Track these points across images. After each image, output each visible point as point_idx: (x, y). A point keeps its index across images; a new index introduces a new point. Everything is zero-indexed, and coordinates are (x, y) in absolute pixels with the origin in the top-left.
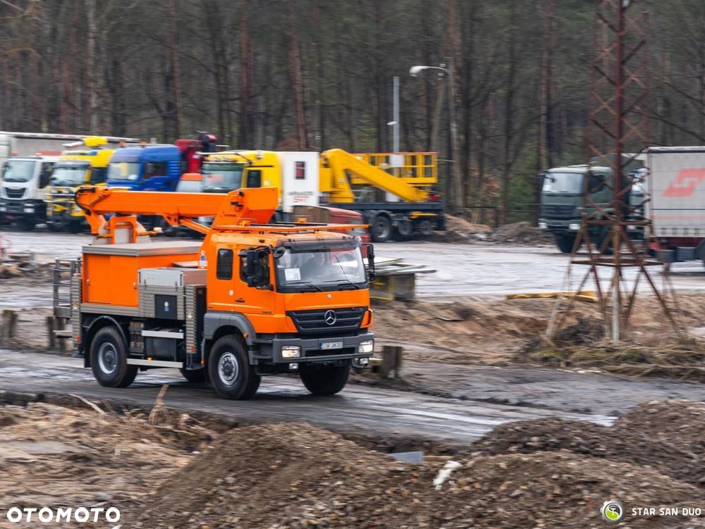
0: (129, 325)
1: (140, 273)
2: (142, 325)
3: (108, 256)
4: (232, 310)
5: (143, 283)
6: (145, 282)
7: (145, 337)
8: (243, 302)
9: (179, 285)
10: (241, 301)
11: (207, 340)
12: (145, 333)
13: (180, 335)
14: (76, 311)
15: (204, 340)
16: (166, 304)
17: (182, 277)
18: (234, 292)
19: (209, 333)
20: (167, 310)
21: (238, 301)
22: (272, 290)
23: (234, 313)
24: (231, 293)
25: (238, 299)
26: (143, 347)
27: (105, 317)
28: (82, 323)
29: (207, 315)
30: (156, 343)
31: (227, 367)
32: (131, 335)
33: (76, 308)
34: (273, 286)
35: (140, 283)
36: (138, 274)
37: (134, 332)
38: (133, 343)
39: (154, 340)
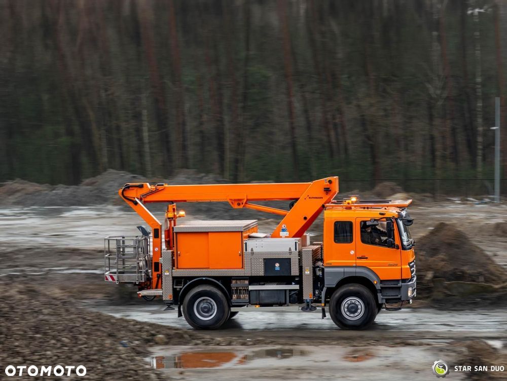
0: (231, 283)
1: (246, 243)
2: (247, 282)
3: (207, 233)
4: (354, 265)
5: (249, 250)
6: (252, 250)
7: (251, 290)
8: (367, 258)
9: (293, 249)
10: (363, 258)
11: (328, 288)
12: (251, 288)
13: (295, 287)
14: (167, 276)
15: (325, 289)
17: (297, 244)
18: (355, 252)
19: (330, 282)
21: (360, 258)
22: (398, 248)
23: (356, 267)
24: (352, 252)
25: (360, 257)
26: (247, 298)
27: (204, 278)
28: (173, 285)
29: (328, 270)
30: (262, 294)
31: (352, 307)
32: (233, 290)
33: (168, 274)
34: (398, 245)
35: (246, 251)
36: (245, 245)
37: (236, 287)
38: (236, 295)
39: (261, 292)
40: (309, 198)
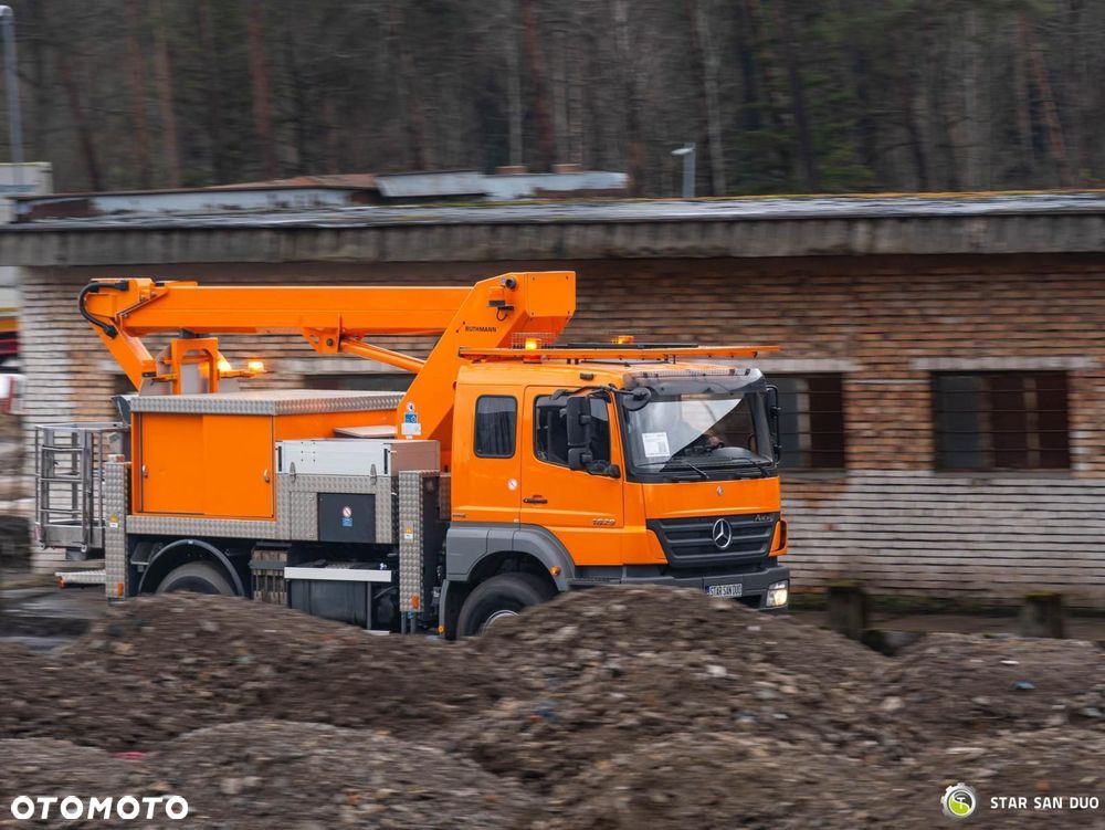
0: (249, 557)
1: (280, 448)
2: (284, 557)
3: (199, 416)
4: (516, 521)
5: (286, 468)
6: (293, 467)
7: (292, 581)
8: (545, 502)
9: (380, 471)
10: (536, 501)
11: (453, 584)
12: (291, 573)
13: (384, 576)
14: (113, 531)
15: (446, 584)
16: (347, 512)
17: (389, 455)
18: (520, 484)
19: (458, 567)
20: (347, 523)
21: (529, 502)
22: (617, 476)
23: (520, 526)
24: (513, 485)
25: (531, 498)
27: (191, 542)
28: (129, 557)
29: (452, 532)
30: (317, 593)
32: (255, 576)
33: (116, 525)
34: (618, 467)
35: (280, 470)
36: (277, 452)
37: (262, 570)
38: (260, 593)
39: (313, 586)
40: (467, 328)
